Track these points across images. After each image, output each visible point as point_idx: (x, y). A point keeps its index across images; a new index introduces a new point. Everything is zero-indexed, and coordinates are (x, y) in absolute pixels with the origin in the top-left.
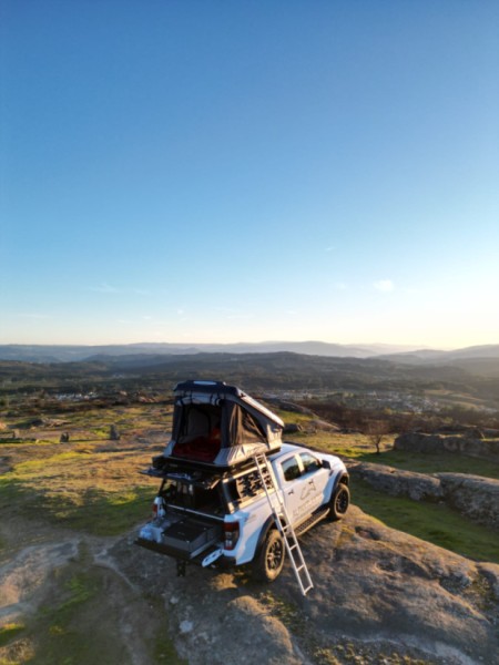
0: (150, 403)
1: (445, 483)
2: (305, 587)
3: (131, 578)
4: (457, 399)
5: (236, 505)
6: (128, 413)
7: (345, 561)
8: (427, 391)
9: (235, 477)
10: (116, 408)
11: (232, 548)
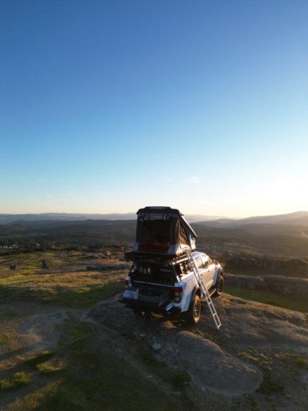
0: (58, 250)
1: (266, 280)
2: (219, 324)
3: (109, 327)
4: (242, 248)
5: (180, 277)
6: (45, 256)
7: (233, 313)
8: (225, 244)
9: (178, 262)
10: (36, 253)
11: (179, 302)
